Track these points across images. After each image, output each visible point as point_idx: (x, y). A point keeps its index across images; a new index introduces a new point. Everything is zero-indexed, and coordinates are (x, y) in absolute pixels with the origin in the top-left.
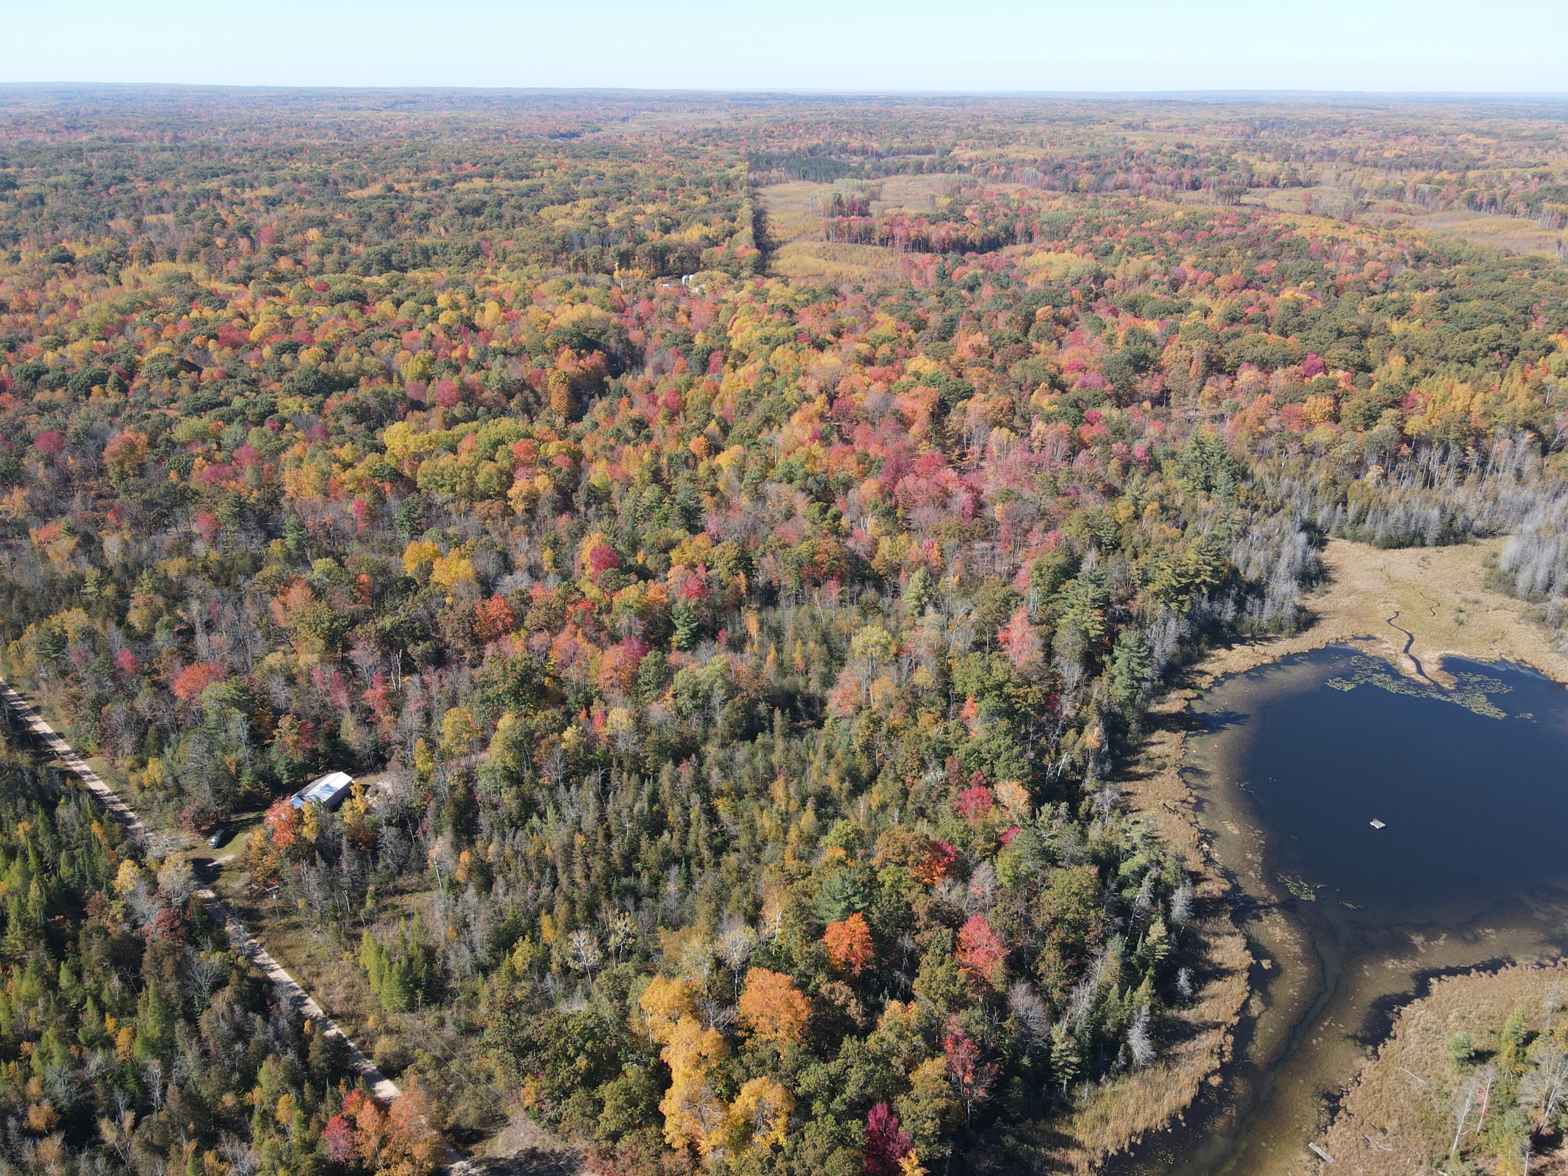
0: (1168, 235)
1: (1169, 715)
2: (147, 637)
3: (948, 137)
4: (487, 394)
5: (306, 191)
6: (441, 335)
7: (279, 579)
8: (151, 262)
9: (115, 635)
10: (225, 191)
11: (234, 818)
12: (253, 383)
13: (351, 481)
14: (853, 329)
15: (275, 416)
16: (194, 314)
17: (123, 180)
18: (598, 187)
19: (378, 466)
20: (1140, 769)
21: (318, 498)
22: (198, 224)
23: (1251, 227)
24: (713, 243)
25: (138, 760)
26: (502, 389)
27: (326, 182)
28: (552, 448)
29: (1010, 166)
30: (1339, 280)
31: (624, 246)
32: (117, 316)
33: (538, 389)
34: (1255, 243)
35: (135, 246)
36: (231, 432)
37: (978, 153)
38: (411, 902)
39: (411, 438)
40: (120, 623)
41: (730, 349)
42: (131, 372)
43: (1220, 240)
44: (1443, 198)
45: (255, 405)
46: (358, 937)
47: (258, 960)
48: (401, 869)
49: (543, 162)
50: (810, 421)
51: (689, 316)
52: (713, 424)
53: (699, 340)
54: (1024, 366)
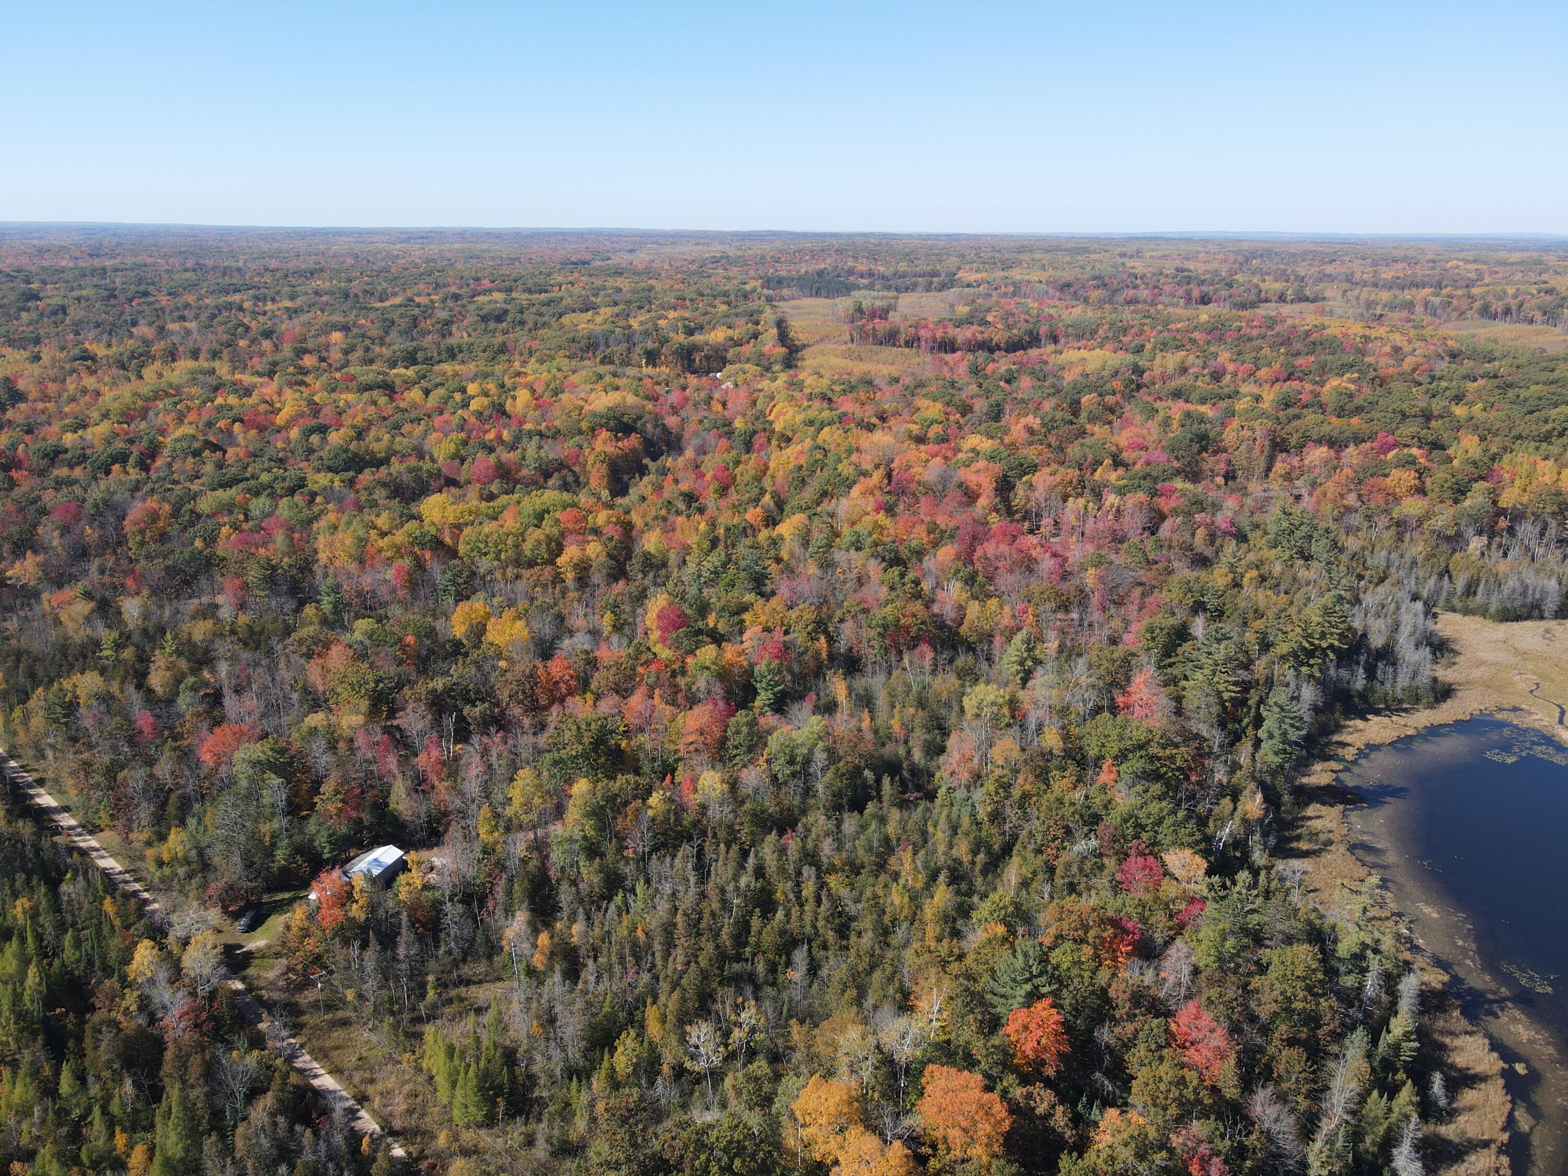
0: (1196, 335)
1: (1319, 788)
2: (170, 701)
3: (951, 263)
4: (524, 472)
5: (327, 303)
6: (473, 419)
7: (316, 640)
8: (174, 360)
9: (134, 697)
10: (246, 305)
11: (266, 898)
12: (281, 462)
13: (390, 547)
14: (897, 413)
15: (305, 490)
16: (219, 401)
17: (146, 294)
18: (616, 297)
19: (418, 533)
20: (1304, 846)
21: (353, 567)
22: (220, 329)
23: (1278, 328)
24: (738, 343)
25: (156, 833)
26: (539, 469)
27: (347, 296)
28: (601, 517)
29: (1017, 286)
30: (1382, 373)
31: (650, 345)
32: (140, 403)
33: (576, 469)
34: (1287, 342)
35: (158, 347)
36: (259, 505)
37: (984, 275)
38: (481, 994)
39: (450, 509)
40: (139, 687)
41: (773, 431)
42: (153, 452)
43: (1250, 339)
44: (1455, 310)
45: (284, 479)
46: (419, 1036)
47: (299, 1064)
48: (467, 954)
49: (560, 279)
50: (872, 493)
51: (724, 405)
52: (767, 497)
53: (739, 423)
54: (1082, 445)
